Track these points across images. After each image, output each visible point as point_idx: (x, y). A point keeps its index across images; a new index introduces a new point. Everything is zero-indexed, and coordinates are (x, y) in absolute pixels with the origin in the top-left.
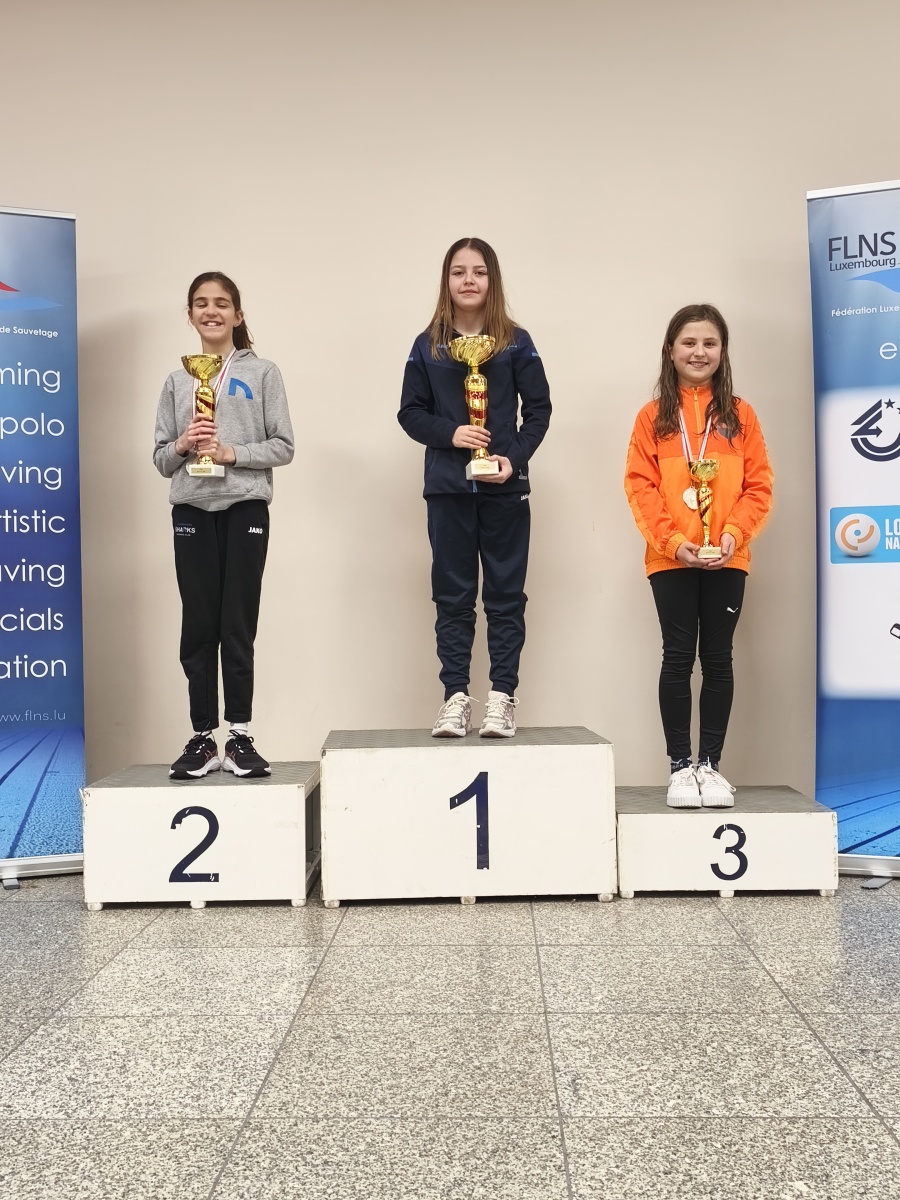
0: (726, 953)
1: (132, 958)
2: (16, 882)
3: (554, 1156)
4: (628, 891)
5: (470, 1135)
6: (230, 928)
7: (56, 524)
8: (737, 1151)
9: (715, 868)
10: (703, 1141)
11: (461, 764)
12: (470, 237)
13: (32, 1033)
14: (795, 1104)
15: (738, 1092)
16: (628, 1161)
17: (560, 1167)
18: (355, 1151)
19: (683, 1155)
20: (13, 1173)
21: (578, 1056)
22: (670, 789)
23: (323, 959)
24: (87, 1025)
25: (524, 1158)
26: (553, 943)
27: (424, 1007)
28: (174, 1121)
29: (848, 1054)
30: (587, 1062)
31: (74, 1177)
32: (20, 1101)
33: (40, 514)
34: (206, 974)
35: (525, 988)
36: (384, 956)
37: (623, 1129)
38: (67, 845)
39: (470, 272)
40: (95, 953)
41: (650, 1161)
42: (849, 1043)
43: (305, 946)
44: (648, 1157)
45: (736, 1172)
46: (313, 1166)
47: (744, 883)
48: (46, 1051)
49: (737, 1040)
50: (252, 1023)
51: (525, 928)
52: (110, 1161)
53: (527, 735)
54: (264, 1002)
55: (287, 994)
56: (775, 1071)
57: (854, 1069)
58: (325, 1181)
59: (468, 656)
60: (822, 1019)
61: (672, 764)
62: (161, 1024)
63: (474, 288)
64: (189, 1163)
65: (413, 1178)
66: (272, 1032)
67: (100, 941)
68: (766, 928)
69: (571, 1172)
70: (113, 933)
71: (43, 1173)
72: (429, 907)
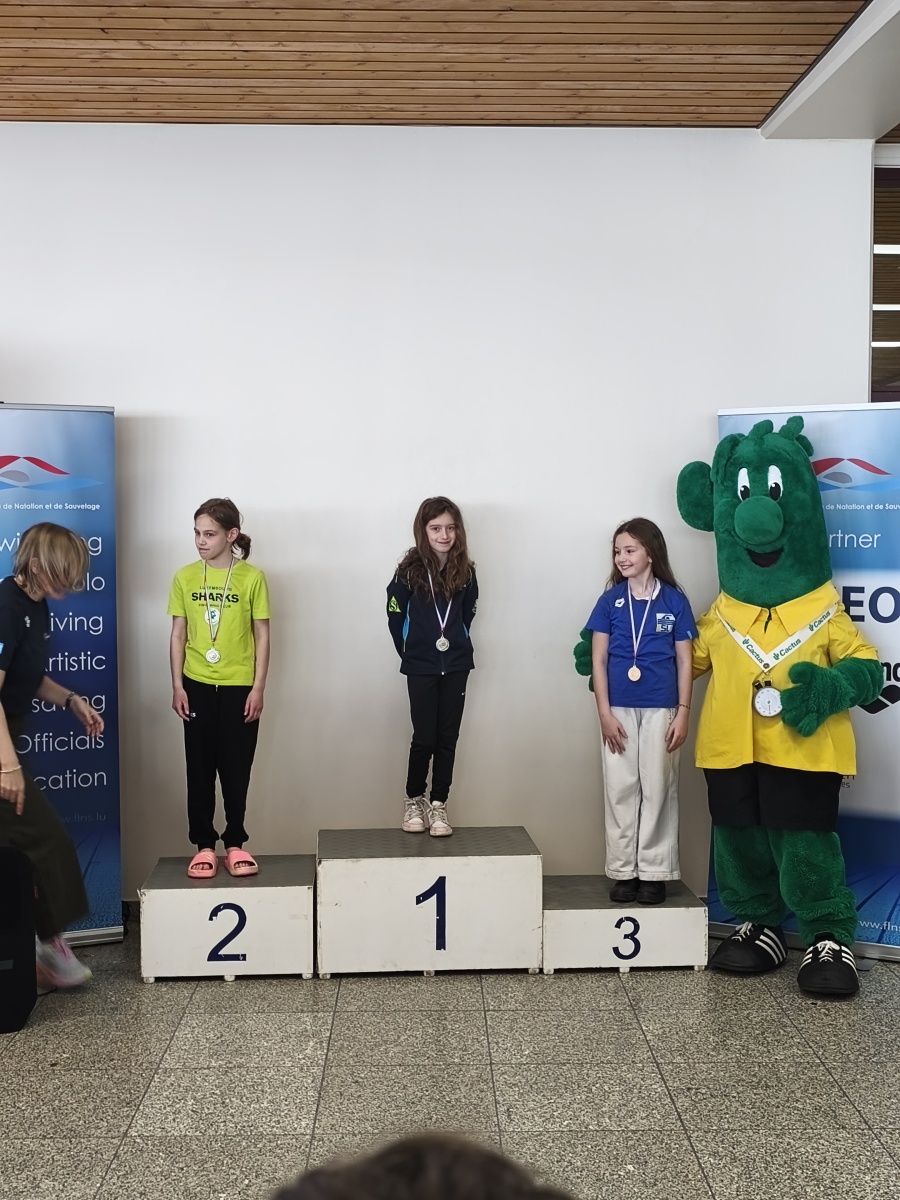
0: (618, 1016)
1: (194, 1022)
4: (549, 969)
6: (256, 996)
7: (99, 662)
8: (599, 1150)
9: (616, 950)
10: (581, 1144)
11: (427, 870)
13: (151, 1080)
19: (569, 1152)
21: (512, 1093)
23: (333, 1023)
24: (186, 1074)
26: (496, 1008)
28: (269, 1136)
29: (679, 1091)
30: (517, 1097)
33: (86, 655)
34: (253, 1035)
35: (477, 1046)
36: (376, 1019)
40: (164, 1018)
42: (682, 1084)
47: (637, 961)
48: (168, 1093)
49: (612, 1082)
50: (297, 1073)
51: (476, 996)
52: (240, 1159)
53: (477, 841)
54: (300, 1057)
55: (314, 1051)
56: (632, 1102)
57: (680, 1101)
60: (670, 1067)
62: (235, 1073)
66: (312, 1079)
67: (163, 1007)
68: (650, 995)
70: (170, 1000)
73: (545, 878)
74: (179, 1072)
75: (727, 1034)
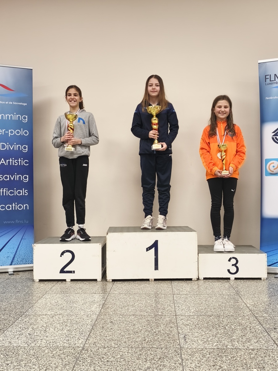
0: (232, 297)
1: (48, 297)
2: (12, 273)
3: (179, 360)
4: (201, 277)
5: (152, 353)
6: (78, 288)
7: (26, 163)
8: (236, 359)
9: (229, 271)
10: (225, 356)
11: (150, 238)
12: (154, 74)
13: (17, 319)
14: (254, 345)
15: (236, 341)
16: (202, 362)
17: (180, 363)
18: (117, 358)
19: (219, 360)
20: (11, 363)
21: (186, 329)
22: (215, 246)
23: (107, 298)
24: (34, 317)
25: (169, 361)
26: (178, 293)
27: (138, 313)
28: (61, 348)
29: (270, 329)
30: (189, 331)
31: (30, 364)
32: (14, 341)
33: (21, 159)
34: (71, 302)
35: (169, 308)
36: (126, 297)
37: (200, 352)
38: (28, 261)
39: (154, 85)
40: (37, 295)
41: (208, 362)
42: (271, 326)
43: (101, 294)
44: (208, 361)
45: (235, 366)
46: (104, 362)
47: (237, 276)
48: (22, 325)
49: (235, 324)
50: (85, 317)
51: (169, 289)
52: (41, 360)
53: (170, 229)
54: (89, 311)
55: (96, 308)
56: (247, 335)
57: (272, 334)
58: (107, 367)
59: (152, 204)
60: (262, 318)
61: (215, 238)
62: (57, 317)
63: (155, 90)
64: (66, 361)
65: (135, 366)
66: (91, 320)
67: (38, 291)
68: (245, 289)
69: (184, 365)
70: (42, 289)
71: (21, 363)
72: (140, 282)
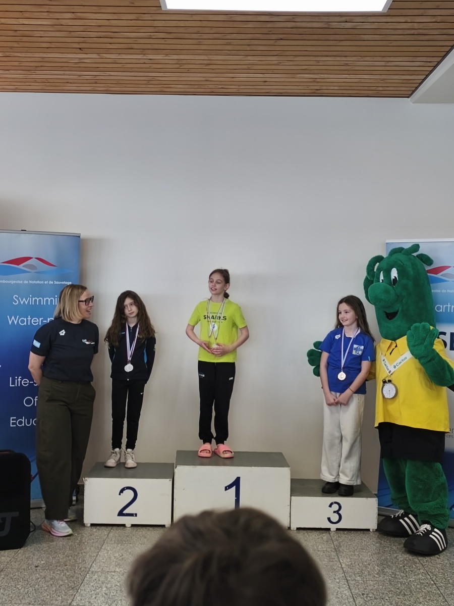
0: (327, 554)
1: (108, 548)
4: (294, 527)
6: (141, 535)
9: (329, 519)
13: (85, 577)
24: (103, 575)
29: (358, 595)
42: (360, 591)
47: (340, 525)
48: (93, 584)
60: (354, 582)
70: (97, 536)
73: (291, 480)
74: (100, 573)
75: (385, 566)
